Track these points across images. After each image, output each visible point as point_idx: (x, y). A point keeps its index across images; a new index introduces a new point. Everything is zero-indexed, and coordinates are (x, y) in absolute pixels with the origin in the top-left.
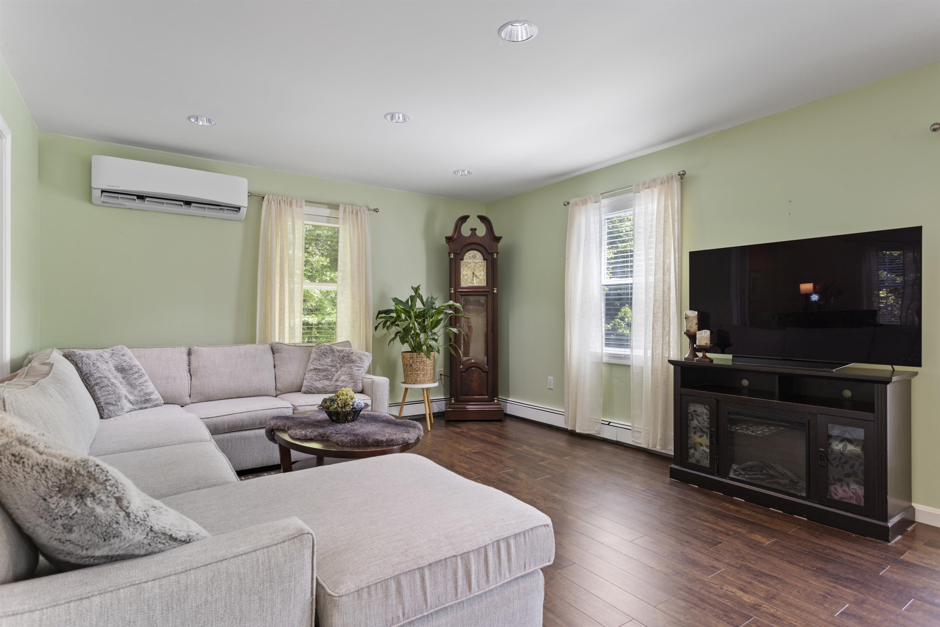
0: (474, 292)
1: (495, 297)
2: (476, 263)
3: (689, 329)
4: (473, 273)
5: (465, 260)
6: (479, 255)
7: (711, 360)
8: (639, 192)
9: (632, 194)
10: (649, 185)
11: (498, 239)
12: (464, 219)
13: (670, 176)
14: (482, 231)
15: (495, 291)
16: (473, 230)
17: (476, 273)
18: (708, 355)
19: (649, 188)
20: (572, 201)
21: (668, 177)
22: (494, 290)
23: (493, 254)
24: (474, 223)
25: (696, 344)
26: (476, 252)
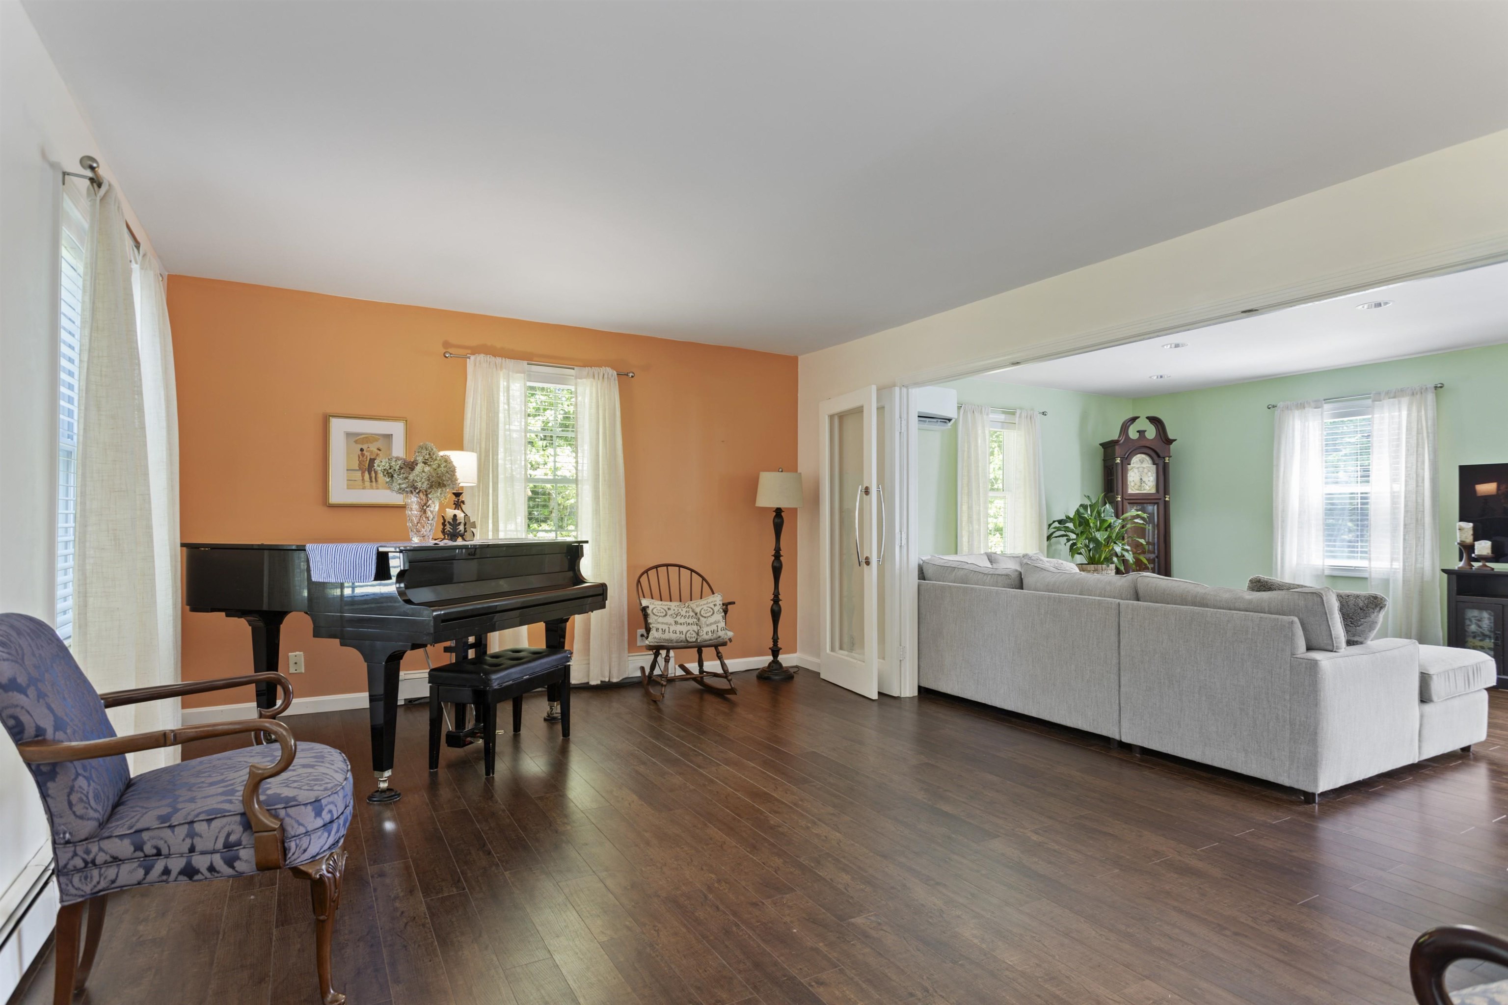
0: (1140, 501)
1: (1166, 505)
2: (1144, 468)
3: (1463, 540)
4: (1141, 479)
5: (1132, 465)
6: (1147, 458)
7: (1493, 569)
8: (1380, 401)
9: (1369, 402)
10: (1396, 394)
11: (1169, 442)
12: (1134, 419)
13: (1424, 388)
14: (1151, 432)
15: (1167, 499)
16: (1141, 433)
17: (1144, 479)
18: (1488, 564)
19: (1394, 397)
20: (1280, 404)
21: (1422, 389)
22: (1165, 497)
23: (1164, 458)
24: (1143, 424)
25: (1474, 553)
26: (1143, 456)
